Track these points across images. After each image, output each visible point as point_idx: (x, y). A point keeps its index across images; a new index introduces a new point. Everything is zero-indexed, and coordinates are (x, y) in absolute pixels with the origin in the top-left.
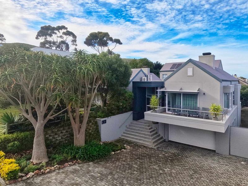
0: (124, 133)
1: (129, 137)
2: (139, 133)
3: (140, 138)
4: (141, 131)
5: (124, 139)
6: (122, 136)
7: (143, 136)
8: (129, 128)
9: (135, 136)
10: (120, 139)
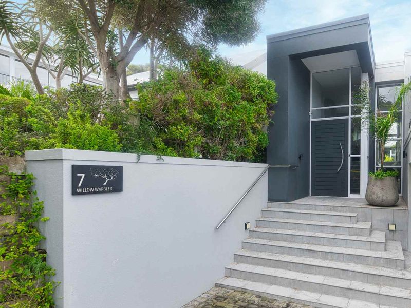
0: (238, 258)
1: (273, 280)
2: (325, 255)
3: (344, 283)
4: (331, 241)
5: (243, 291)
6: (230, 273)
7: (359, 268)
8: (260, 235)
9: (308, 268)
10: (221, 292)
